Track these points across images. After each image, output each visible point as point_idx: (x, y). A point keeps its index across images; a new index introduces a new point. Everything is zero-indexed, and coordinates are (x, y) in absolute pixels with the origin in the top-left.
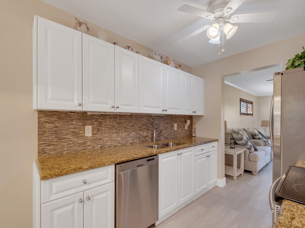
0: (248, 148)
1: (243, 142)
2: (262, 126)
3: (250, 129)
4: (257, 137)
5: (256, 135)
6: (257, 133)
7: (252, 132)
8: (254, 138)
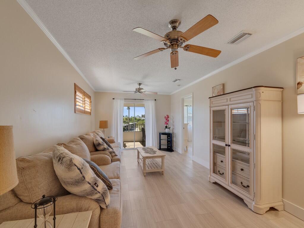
0: (97, 201)
1: (87, 187)
2: (101, 127)
3: (89, 135)
4: (101, 148)
5: (99, 144)
6: (101, 141)
7: (94, 140)
8: (97, 150)
